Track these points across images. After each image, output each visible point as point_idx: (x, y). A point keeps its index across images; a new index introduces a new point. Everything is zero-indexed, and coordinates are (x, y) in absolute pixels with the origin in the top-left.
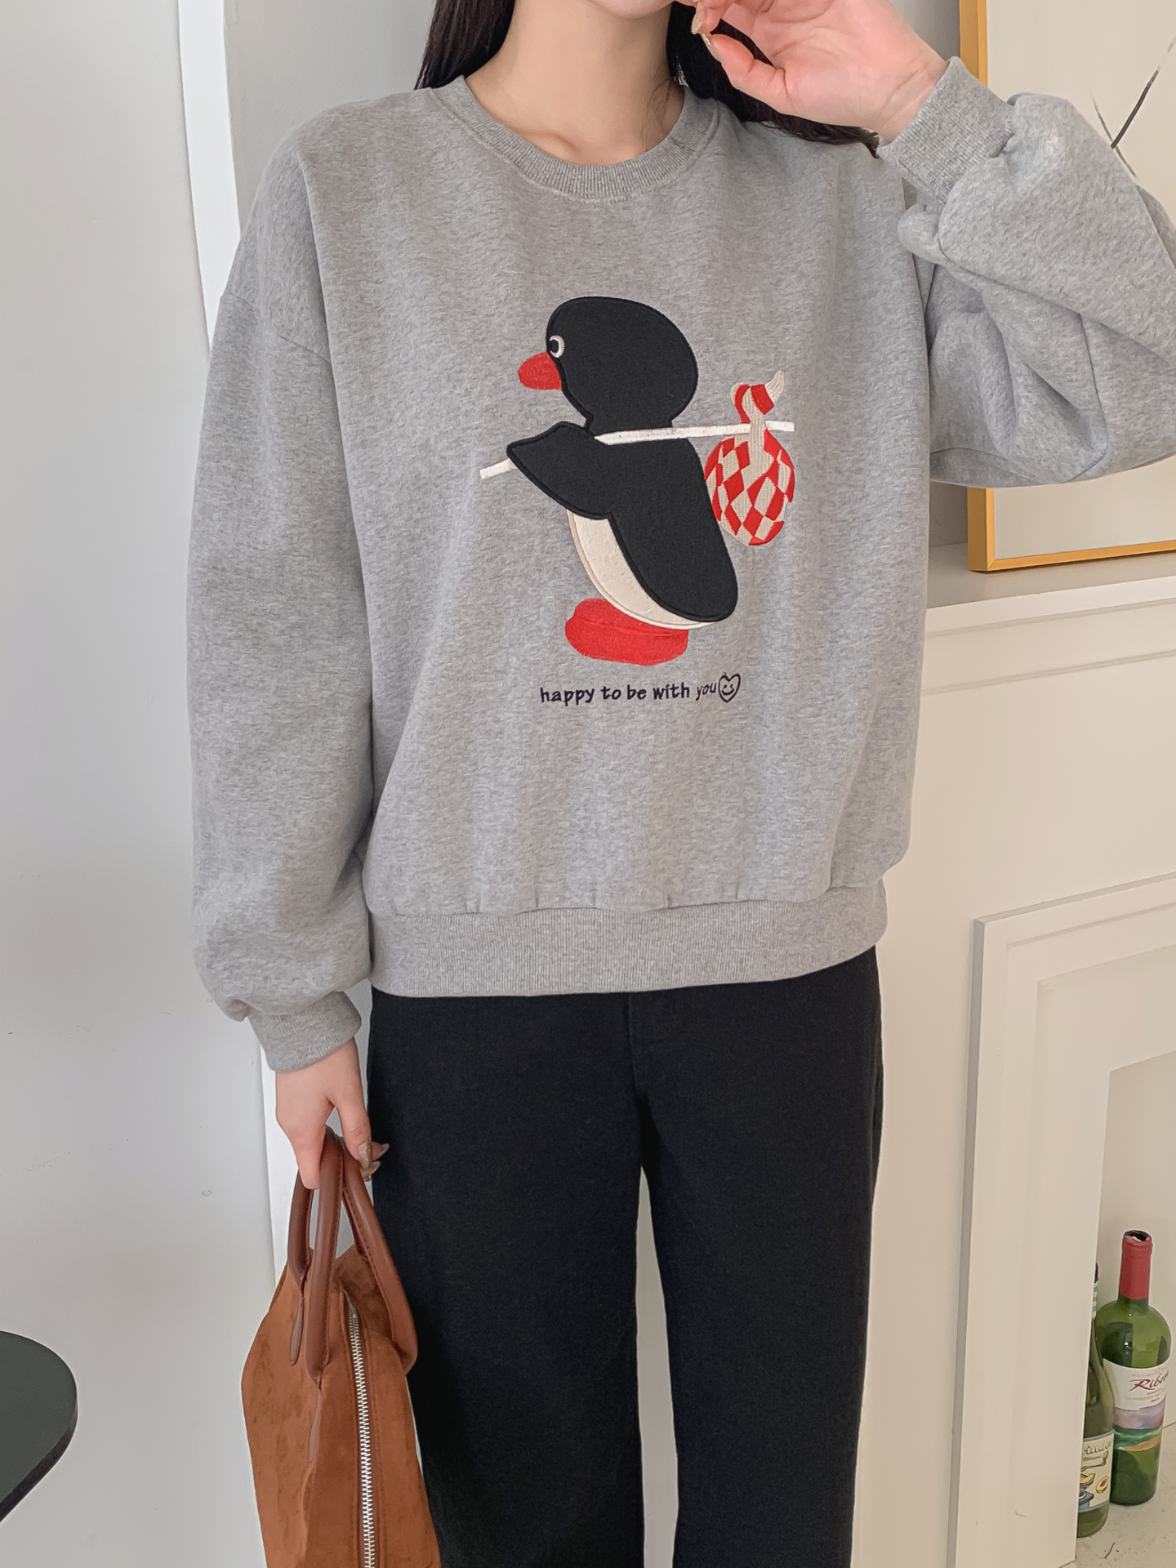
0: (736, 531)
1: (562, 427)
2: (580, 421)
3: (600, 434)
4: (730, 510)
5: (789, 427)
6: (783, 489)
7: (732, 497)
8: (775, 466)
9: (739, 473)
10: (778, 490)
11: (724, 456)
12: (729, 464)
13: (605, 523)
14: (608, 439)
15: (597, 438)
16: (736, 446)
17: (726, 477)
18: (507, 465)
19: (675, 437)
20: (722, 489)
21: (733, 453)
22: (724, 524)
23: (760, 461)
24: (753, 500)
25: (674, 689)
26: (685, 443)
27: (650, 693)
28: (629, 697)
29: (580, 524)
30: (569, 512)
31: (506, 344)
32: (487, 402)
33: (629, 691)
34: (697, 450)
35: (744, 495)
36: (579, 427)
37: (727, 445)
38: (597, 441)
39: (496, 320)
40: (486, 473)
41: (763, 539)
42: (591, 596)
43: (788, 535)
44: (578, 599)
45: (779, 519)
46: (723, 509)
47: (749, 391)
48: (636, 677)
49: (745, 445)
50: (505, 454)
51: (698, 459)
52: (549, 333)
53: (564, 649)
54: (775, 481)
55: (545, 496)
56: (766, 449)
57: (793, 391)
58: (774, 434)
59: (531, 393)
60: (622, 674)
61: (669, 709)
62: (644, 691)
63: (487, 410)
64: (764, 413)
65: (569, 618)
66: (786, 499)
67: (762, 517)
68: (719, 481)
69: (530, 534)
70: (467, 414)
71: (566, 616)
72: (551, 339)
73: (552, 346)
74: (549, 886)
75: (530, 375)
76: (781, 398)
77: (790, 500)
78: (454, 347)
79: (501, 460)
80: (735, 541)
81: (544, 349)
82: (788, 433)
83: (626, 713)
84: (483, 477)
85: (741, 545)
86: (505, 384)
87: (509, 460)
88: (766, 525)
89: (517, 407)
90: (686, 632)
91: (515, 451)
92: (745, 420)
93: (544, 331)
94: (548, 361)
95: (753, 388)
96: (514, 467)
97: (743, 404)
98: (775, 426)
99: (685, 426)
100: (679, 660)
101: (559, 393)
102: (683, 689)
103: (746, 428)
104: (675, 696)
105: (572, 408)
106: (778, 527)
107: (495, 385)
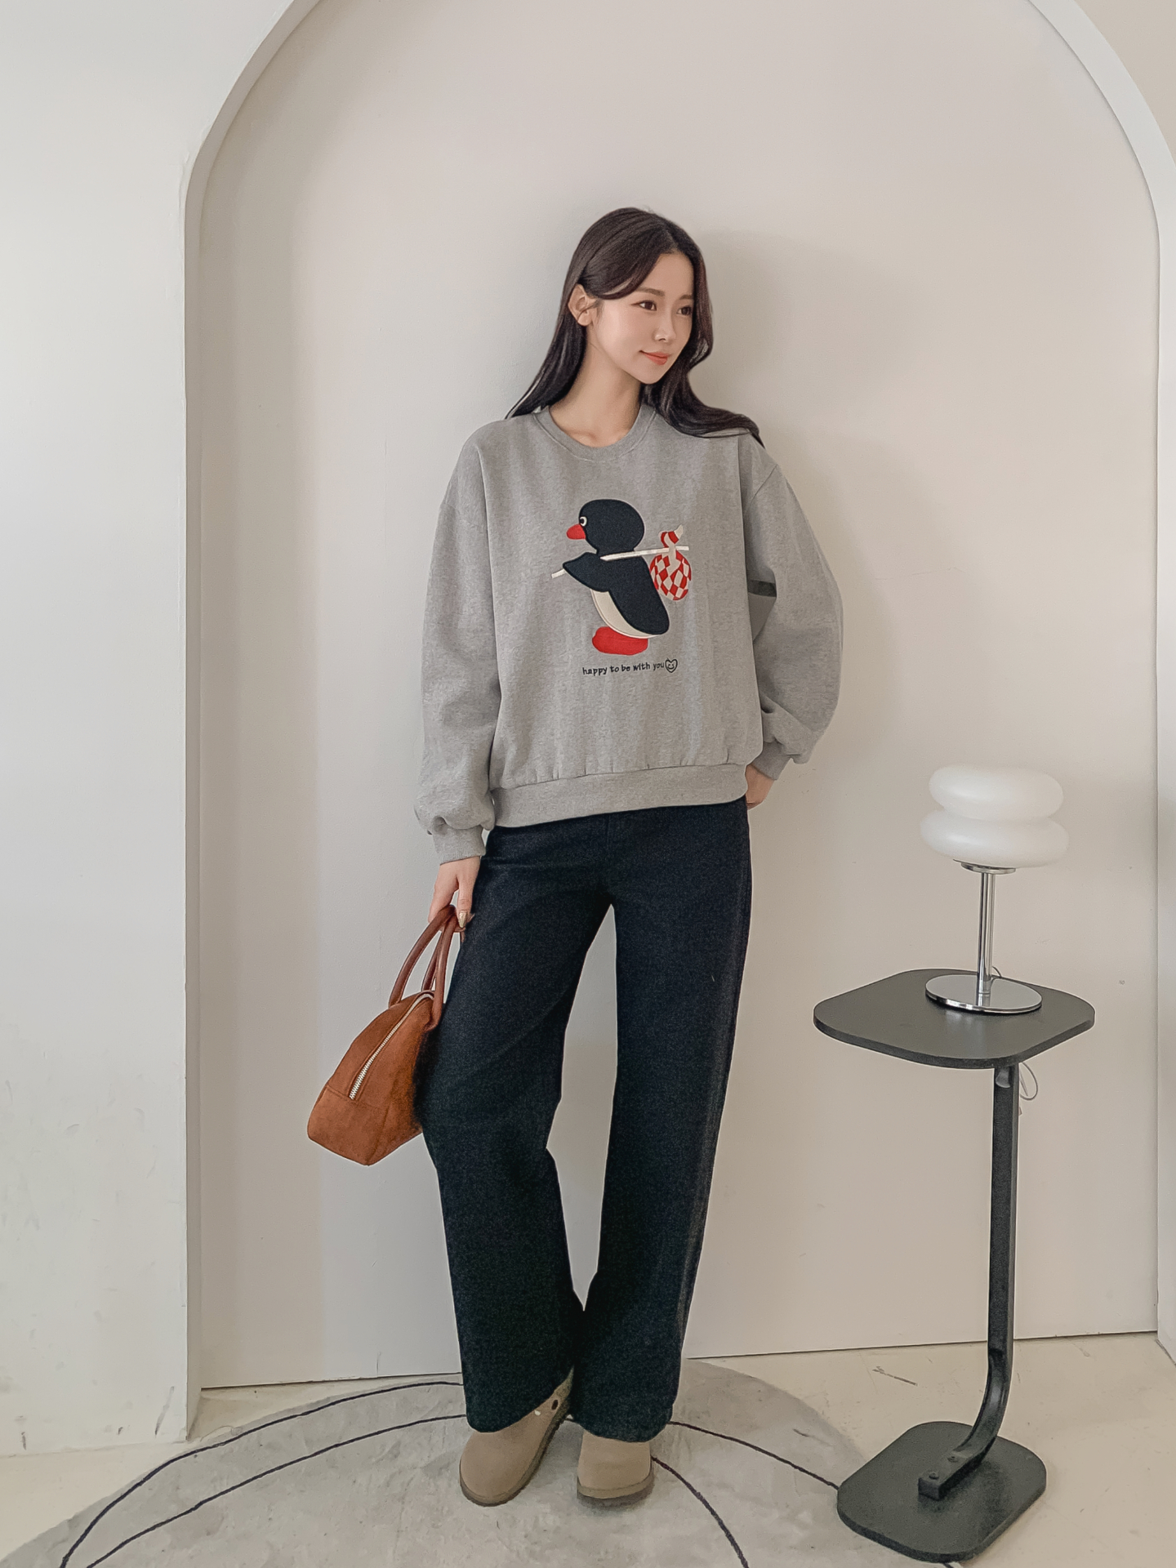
0: (666, 593)
2: (594, 552)
3: (602, 555)
4: (662, 585)
9: (665, 570)
11: (658, 561)
12: (661, 566)
16: (663, 557)
17: (659, 572)
19: (635, 555)
20: (658, 576)
22: (660, 591)
24: (673, 580)
29: (596, 594)
30: (590, 589)
31: (562, 521)
32: (554, 546)
34: (646, 560)
36: (591, 554)
37: (659, 557)
39: (557, 512)
42: (603, 626)
43: (691, 595)
44: (597, 628)
46: (660, 584)
48: (625, 661)
49: (667, 558)
51: (645, 563)
52: (580, 516)
53: (592, 650)
55: (580, 583)
57: (687, 533)
58: (679, 552)
59: (572, 541)
60: (619, 660)
61: (641, 674)
63: (555, 550)
64: (675, 542)
65: (594, 635)
66: (688, 579)
67: (677, 588)
68: (656, 572)
69: (574, 600)
70: (545, 551)
71: (591, 634)
72: (581, 519)
73: (582, 521)
74: (590, 764)
75: (571, 534)
76: (682, 536)
77: (690, 579)
78: (540, 524)
79: (561, 569)
80: (666, 599)
82: (686, 551)
83: (622, 678)
84: (554, 577)
85: (669, 600)
87: (564, 570)
88: (680, 591)
89: (568, 547)
93: (578, 515)
94: (580, 527)
95: (669, 533)
96: (566, 572)
97: (666, 542)
98: (680, 548)
100: (644, 652)
103: (667, 549)
105: (590, 546)
107: (558, 538)
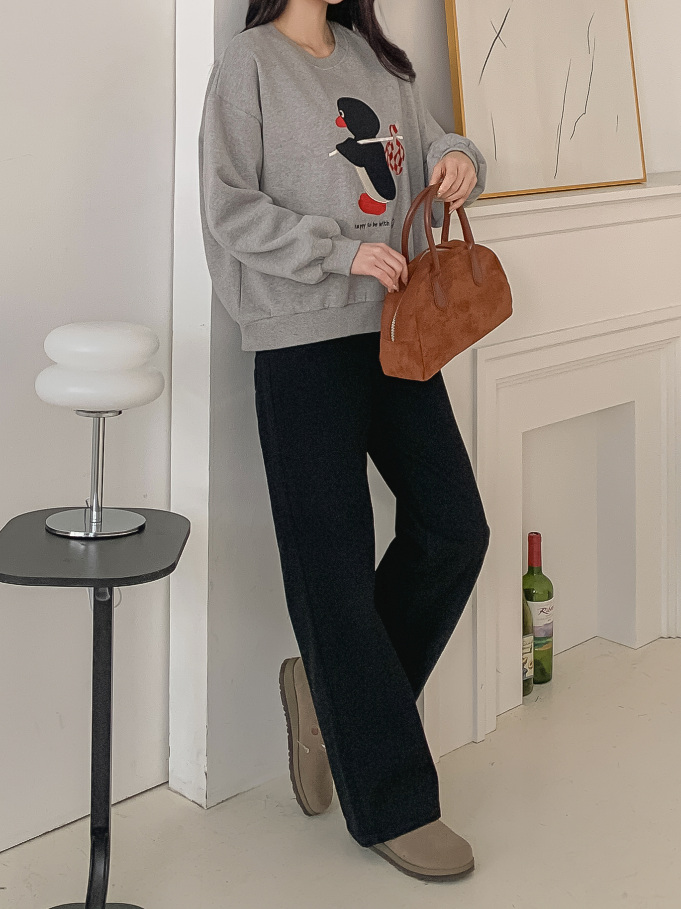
0: (392, 169)
1: (349, 139)
2: (353, 137)
3: (358, 140)
5: (401, 138)
6: (402, 157)
7: (391, 160)
8: (399, 150)
10: (400, 157)
11: (388, 147)
12: (390, 149)
13: (363, 168)
14: (361, 142)
15: (358, 142)
16: (391, 143)
18: (336, 151)
19: (377, 141)
20: (389, 157)
21: (390, 146)
22: (390, 168)
23: (396, 148)
24: (395, 160)
25: (385, 223)
26: (379, 144)
27: (378, 225)
28: (373, 226)
29: (357, 168)
30: (354, 165)
31: (329, 113)
32: (328, 132)
33: (374, 224)
34: (383, 145)
35: (393, 159)
36: (352, 139)
37: (389, 144)
38: (358, 144)
40: (331, 155)
41: (398, 172)
42: (363, 193)
43: (403, 172)
44: (360, 195)
45: (401, 166)
46: (390, 163)
47: (392, 127)
48: (375, 219)
50: (335, 147)
51: (382, 147)
52: (338, 110)
53: (359, 210)
54: (400, 154)
55: (348, 161)
56: (397, 144)
57: (401, 126)
58: (399, 141)
59: (340, 128)
60: (372, 218)
61: (384, 229)
62: (377, 224)
63: (328, 134)
64: (396, 133)
66: (402, 160)
67: (397, 166)
68: (388, 154)
69: (346, 173)
70: (323, 135)
71: (358, 200)
72: (341, 111)
73: (341, 114)
75: (338, 123)
76: (399, 128)
79: (335, 150)
81: (339, 115)
82: (402, 140)
83: (373, 232)
84: (330, 156)
85: (395, 175)
86: (333, 126)
88: (399, 168)
89: (337, 134)
90: (385, 204)
91: (339, 147)
92: (392, 136)
93: (337, 108)
94: (341, 118)
96: (338, 152)
97: (391, 131)
98: (398, 137)
99: (379, 138)
100: (384, 213)
101: (346, 128)
102: (388, 223)
103: (392, 138)
104: (385, 225)
105: (350, 133)
106: (401, 169)
107: (330, 126)
